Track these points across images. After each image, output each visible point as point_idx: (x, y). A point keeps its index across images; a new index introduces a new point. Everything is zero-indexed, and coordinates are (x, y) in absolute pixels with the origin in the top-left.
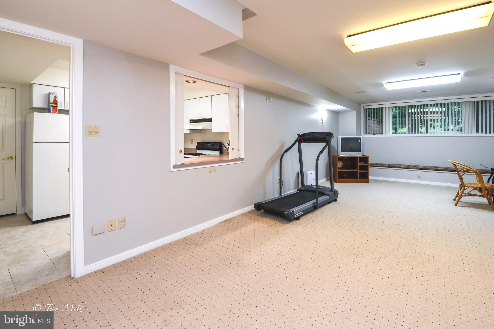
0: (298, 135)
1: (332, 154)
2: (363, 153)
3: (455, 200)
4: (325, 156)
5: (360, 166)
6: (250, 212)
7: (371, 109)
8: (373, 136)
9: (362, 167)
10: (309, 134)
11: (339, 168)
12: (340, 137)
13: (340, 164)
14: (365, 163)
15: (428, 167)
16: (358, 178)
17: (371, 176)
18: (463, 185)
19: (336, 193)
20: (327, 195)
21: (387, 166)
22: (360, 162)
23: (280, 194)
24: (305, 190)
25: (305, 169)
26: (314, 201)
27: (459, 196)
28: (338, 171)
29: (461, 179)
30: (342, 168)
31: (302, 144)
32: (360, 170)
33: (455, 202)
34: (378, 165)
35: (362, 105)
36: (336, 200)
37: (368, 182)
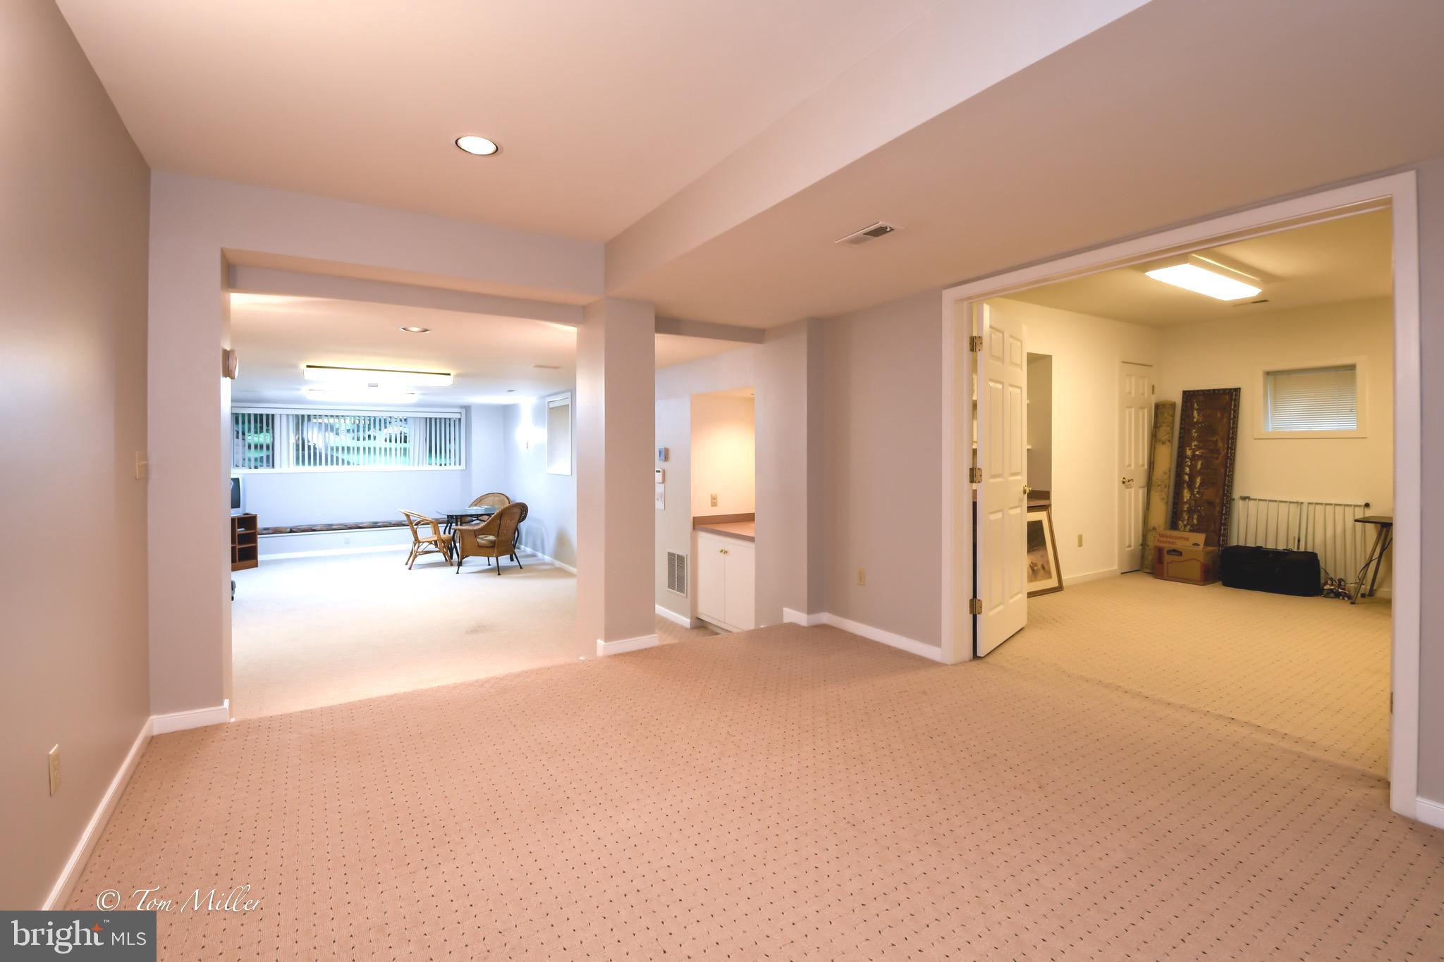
2: (245, 509)
3: (407, 564)
5: (239, 535)
8: (254, 471)
9: (243, 539)
14: (246, 529)
15: (362, 523)
16: (235, 562)
17: (261, 554)
18: (417, 541)
21: (289, 530)
22: (239, 528)
27: (414, 555)
29: (415, 533)
32: (239, 544)
33: (408, 566)
34: (270, 531)
37: (256, 566)
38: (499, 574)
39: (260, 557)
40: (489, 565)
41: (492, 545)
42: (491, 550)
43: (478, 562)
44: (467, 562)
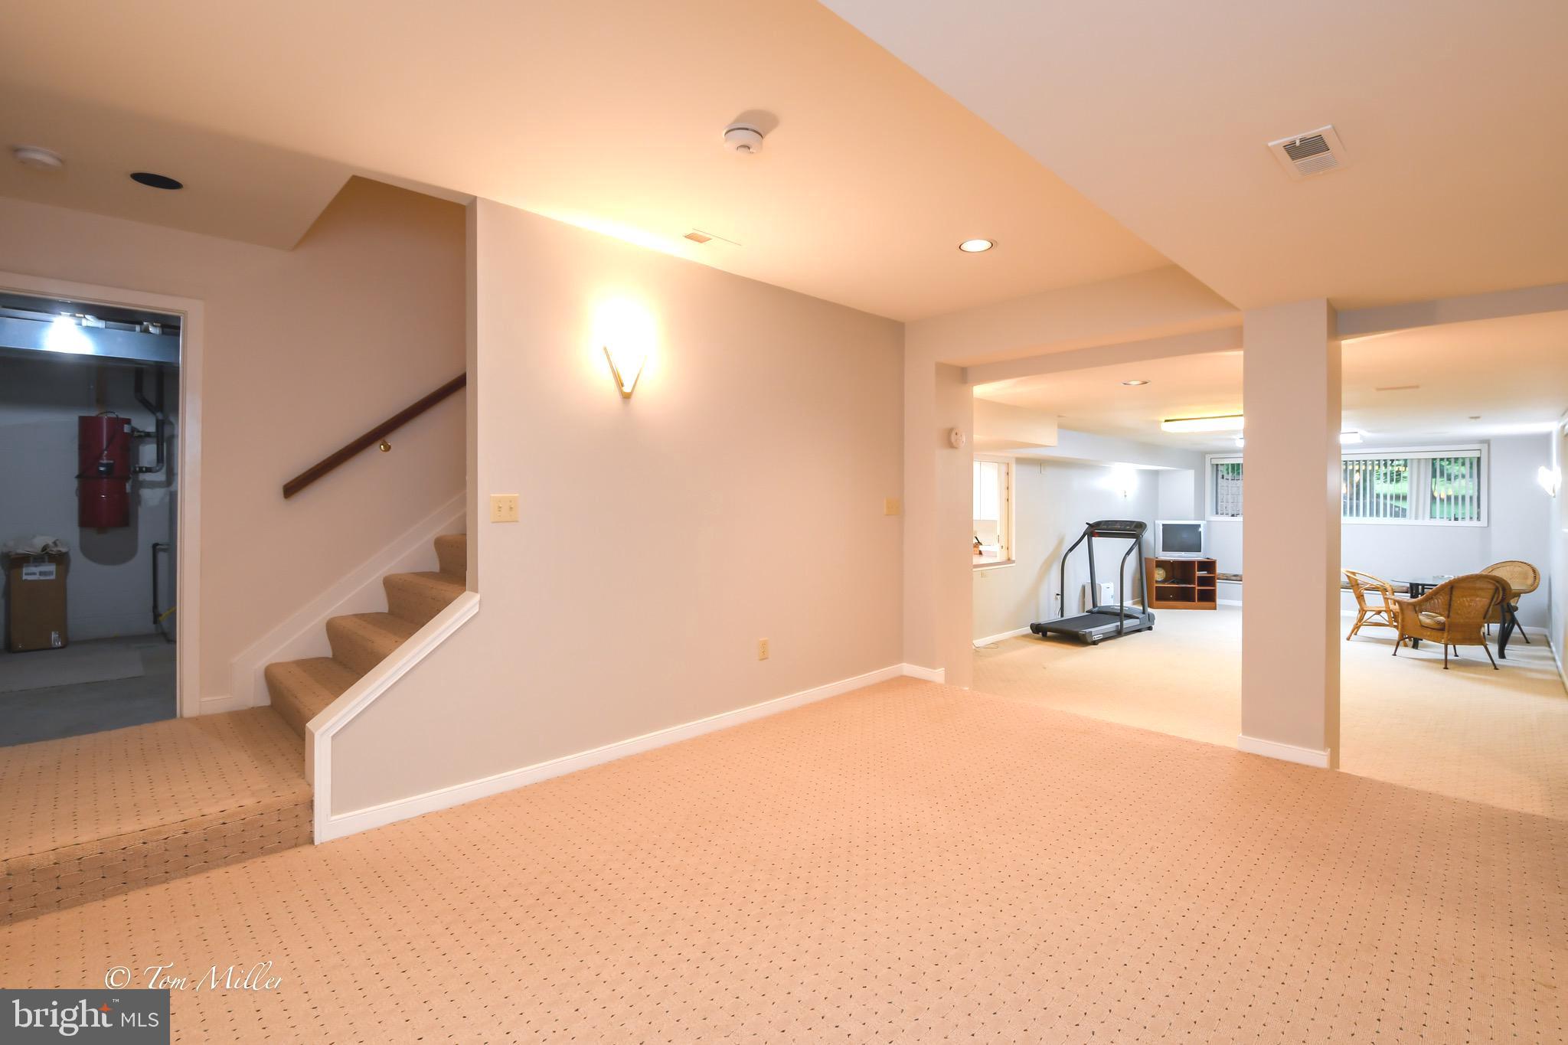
0: (1087, 524)
1: (1145, 555)
2: (1205, 554)
4: (1132, 561)
5: (1198, 577)
6: (1026, 636)
7: (1228, 465)
8: (1230, 518)
9: (1203, 581)
10: (1107, 522)
11: (1157, 582)
12: (1160, 523)
13: (1159, 575)
14: (1209, 572)
16: (1194, 601)
17: (1219, 598)
18: (1363, 612)
19: (1151, 618)
20: (1137, 618)
22: (1198, 571)
23: (1062, 616)
24: (1099, 612)
25: (1097, 581)
26: (1119, 623)
28: (1156, 587)
30: (1163, 582)
31: (1095, 540)
32: (1198, 586)
35: (1208, 458)
36: (1150, 628)
37: (1215, 608)
38: (1446, 668)
39: (1219, 601)
40: (1456, 656)
41: (1441, 628)
42: (1439, 634)
43: (1434, 650)
44: (1426, 646)
